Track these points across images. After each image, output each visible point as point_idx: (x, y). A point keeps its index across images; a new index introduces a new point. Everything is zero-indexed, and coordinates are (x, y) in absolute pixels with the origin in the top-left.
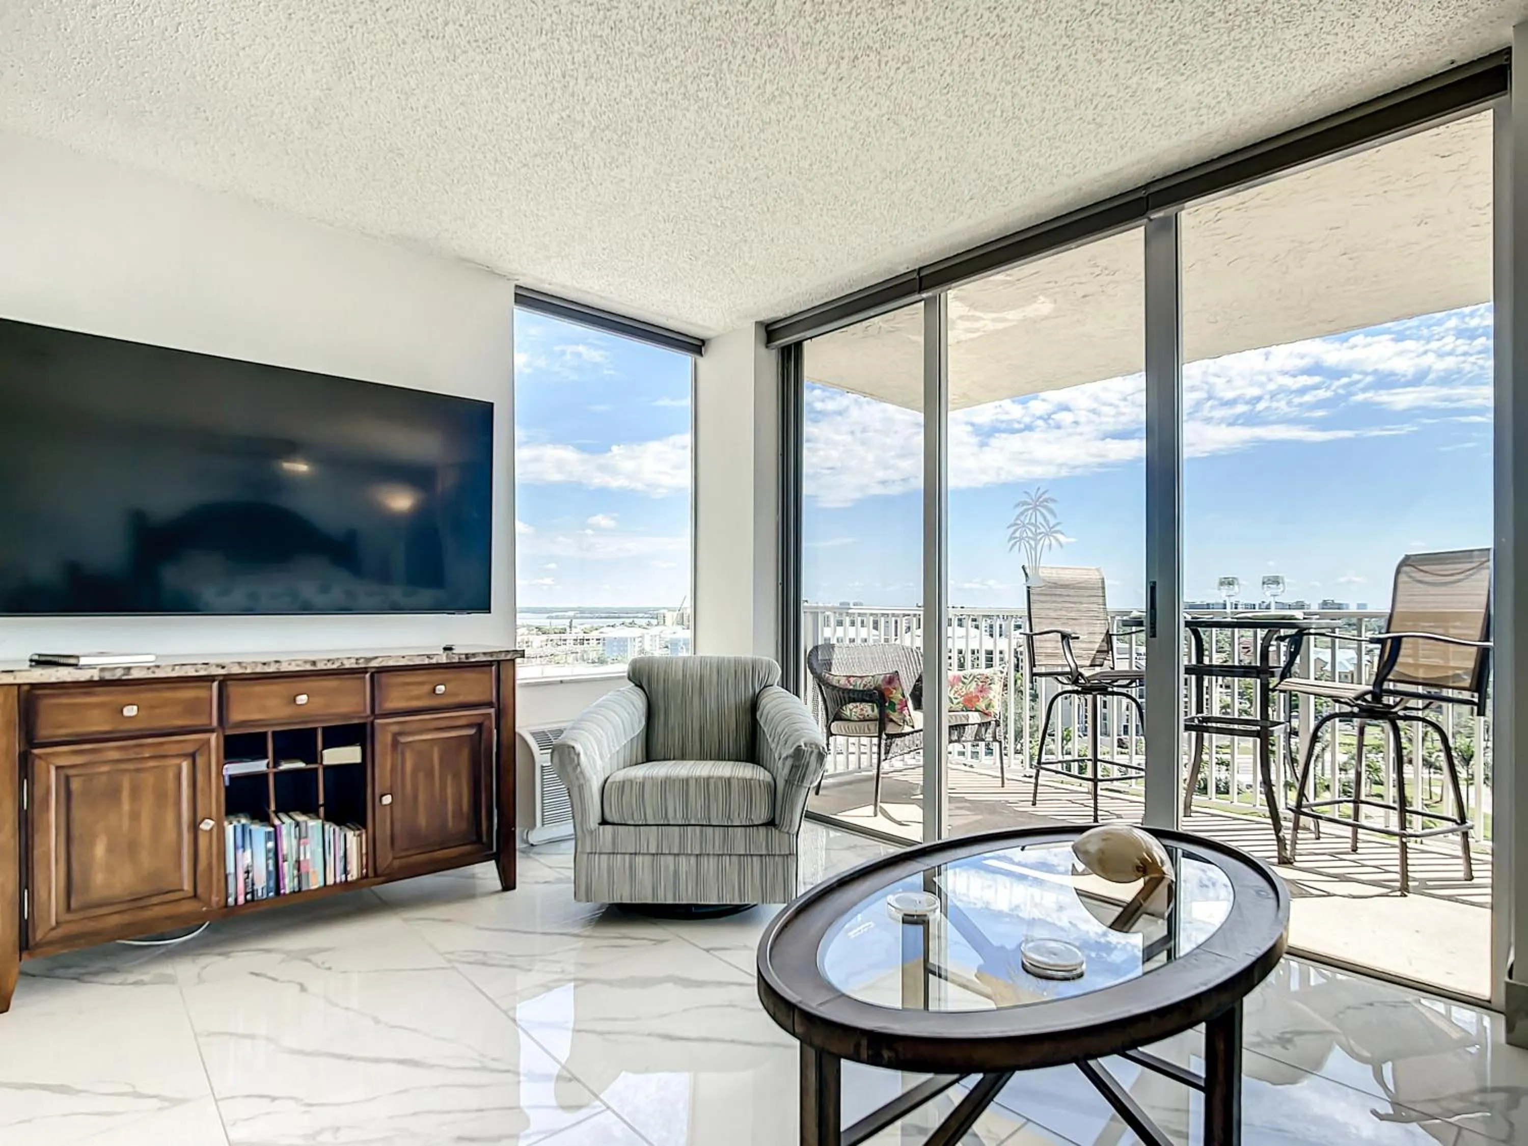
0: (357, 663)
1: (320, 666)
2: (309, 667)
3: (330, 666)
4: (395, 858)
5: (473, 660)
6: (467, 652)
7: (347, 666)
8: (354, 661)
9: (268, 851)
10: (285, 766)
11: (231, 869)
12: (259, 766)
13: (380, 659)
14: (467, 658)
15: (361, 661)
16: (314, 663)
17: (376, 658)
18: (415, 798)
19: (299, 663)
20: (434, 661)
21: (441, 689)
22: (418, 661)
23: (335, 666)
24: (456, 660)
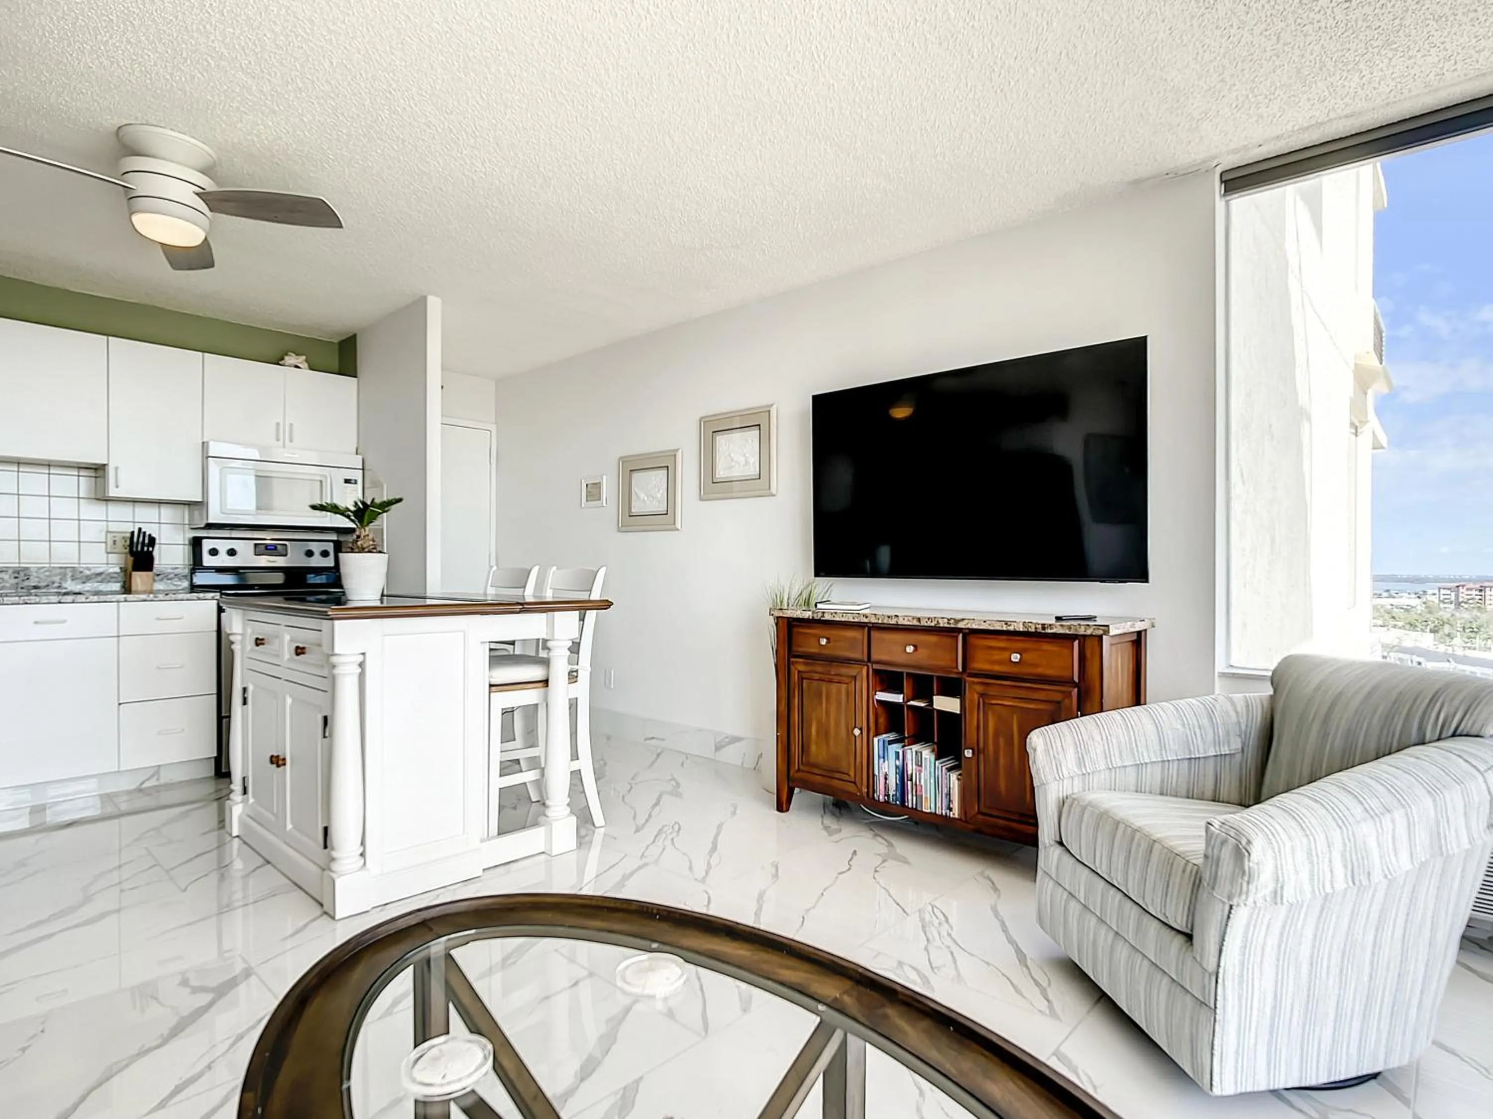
0: (949, 623)
1: (923, 623)
2: (915, 623)
3: (929, 624)
4: (979, 812)
5: (1049, 631)
6: (1044, 622)
7: (941, 625)
8: (946, 620)
9: (897, 767)
10: (912, 703)
11: (876, 773)
12: (898, 698)
13: (966, 621)
14: (1044, 628)
15: (952, 621)
16: (919, 620)
17: (963, 620)
18: (996, 760)
19: (910, 618)
20: (1011, 628)
21: (1016, 657)
22: (997, 627)
23: (933, 624)
24: (1033, 630)
